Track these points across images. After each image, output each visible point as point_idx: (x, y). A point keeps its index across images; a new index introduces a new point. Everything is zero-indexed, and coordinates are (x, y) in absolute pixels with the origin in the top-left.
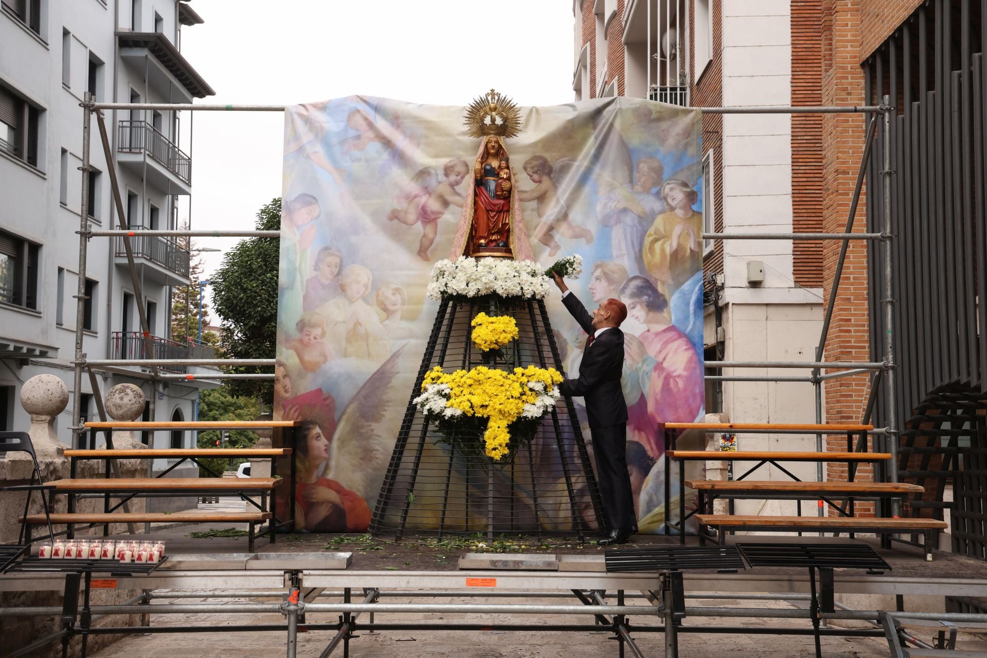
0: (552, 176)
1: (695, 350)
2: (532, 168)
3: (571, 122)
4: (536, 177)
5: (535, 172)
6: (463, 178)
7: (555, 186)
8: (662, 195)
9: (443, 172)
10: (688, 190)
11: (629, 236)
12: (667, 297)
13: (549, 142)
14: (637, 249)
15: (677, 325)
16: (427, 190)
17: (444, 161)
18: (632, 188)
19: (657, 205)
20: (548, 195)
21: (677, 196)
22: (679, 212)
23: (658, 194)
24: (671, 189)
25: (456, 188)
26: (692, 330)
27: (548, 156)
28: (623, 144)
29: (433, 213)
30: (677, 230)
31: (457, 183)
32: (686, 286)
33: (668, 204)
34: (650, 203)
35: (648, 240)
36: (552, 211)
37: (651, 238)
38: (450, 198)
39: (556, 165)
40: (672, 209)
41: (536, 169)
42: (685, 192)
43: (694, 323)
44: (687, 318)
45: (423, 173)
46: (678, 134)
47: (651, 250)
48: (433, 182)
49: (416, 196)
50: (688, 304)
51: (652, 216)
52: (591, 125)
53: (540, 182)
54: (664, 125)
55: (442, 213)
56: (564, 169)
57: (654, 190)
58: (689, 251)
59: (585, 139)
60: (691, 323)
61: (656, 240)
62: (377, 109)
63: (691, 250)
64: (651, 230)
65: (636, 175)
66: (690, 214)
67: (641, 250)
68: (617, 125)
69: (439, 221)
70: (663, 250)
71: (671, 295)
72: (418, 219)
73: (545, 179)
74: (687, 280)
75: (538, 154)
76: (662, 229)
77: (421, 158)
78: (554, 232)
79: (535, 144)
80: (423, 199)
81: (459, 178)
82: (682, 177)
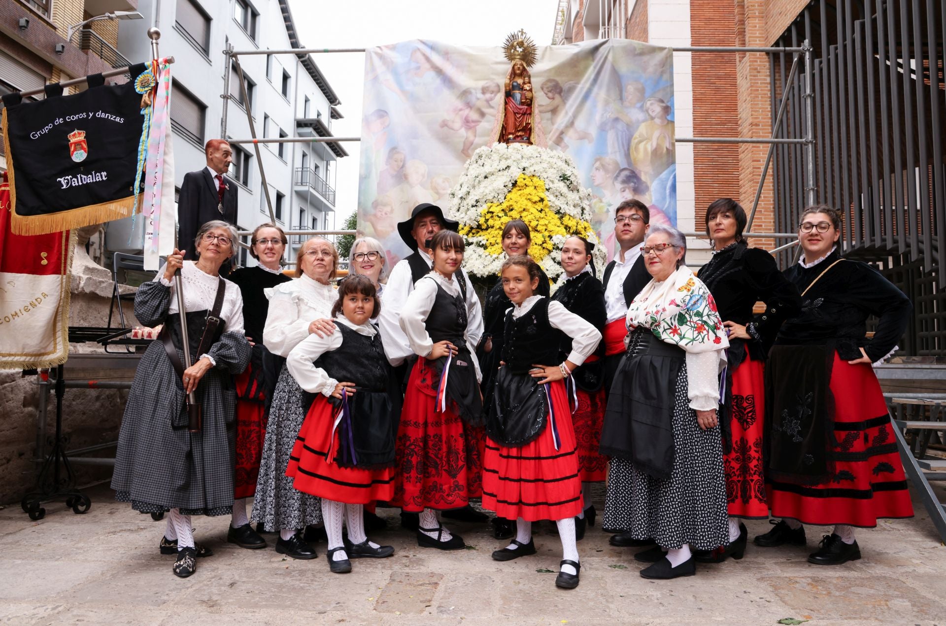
0: (562, 94)
1: (670, 222)
2: (547, 88)
3: (577, 55)
4: (550, 95)
5: (550, 91)
6: (495, 95)
7: (564, 101)
8: (645, 109)
9: (481, 91)
10: (664, 105)
11: (620, 138)
12: (649, 183)
13: (561, 69)
14: (626, 148)
15: (656, 204)
16: (469, 105)
17: (481, 84)
18: (622, 104)
19: (640, 116)
20: (559, 109)
21: (657, 109)
22: (658, 121)
23: (641, 107)
24: (651, 104)
25: (492, 103)
26: (668, 207)
27: (558, 79)
28: (615, 72)
29: (473, 122)
30: (656, 134)
31: (491, 99)
32: (664, 175)
33: (649, 115)
34: (636, 115)
35: (634, 142)
36: (562, 120)
37: (636, 141)
38: (486, 110)
39: (565, 87)
40: (652, 118)
41: (550, 89)
42: (661, 106)
43: (670, 203)
44: (664, 198)
45: (465, 93)
46: (656, 65)
47: (636, 149)
48: (473, 99)
49: (461, 110)
50: (665, 188)
51: (639, 123)
52: (591, 58)
53: (553, 98)
54: (645, 58)
55: (480, 122)
56: (571, 90)
57: (639, 105)
58: (665, 150)
59: (586, 68)
60: (667, 203)
61: (640, 142)
62: (433, 48)
63: (667, 149)
64: (636, 135)
65: (625, 94)
66: (666, 122)
67: (629, 149)
68: (610, 58)
69: (478, 127)
70: (646, 149)
71: (652, 181)
72: (462, 126)
73: (557, 96)
74: (664, 171)
75: (552, 78)
76: (644, 132)
77: (464, 80)
78: (563, 136)
79: (550, 70)
80: (466, 112)
81: (493, 95)
82: (660, 95)
